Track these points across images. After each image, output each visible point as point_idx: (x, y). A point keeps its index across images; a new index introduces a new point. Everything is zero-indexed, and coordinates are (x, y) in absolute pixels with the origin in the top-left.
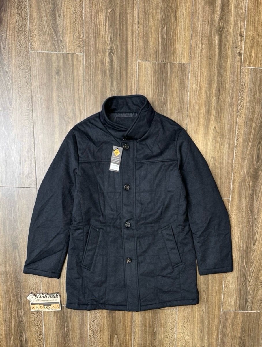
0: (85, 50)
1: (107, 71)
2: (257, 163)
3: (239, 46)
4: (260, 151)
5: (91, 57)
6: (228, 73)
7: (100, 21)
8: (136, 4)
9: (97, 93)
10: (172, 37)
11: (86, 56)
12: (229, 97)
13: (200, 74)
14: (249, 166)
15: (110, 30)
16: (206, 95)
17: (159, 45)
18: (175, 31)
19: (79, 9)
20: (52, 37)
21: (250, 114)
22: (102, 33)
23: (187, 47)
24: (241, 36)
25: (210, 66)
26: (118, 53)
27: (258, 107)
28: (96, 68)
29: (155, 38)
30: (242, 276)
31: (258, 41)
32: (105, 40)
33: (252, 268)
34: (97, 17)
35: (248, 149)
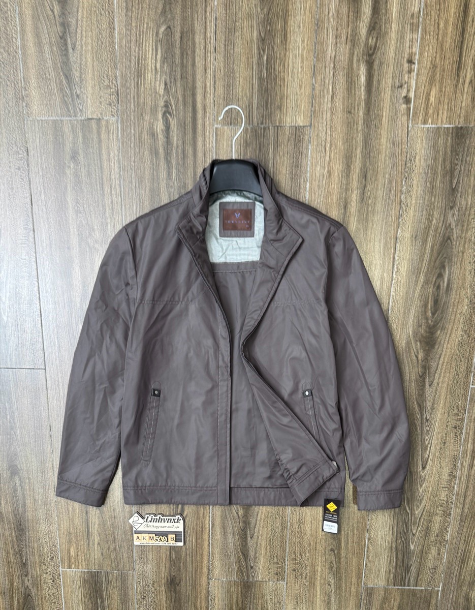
0: (120, 111)
1: (159, 149)
2: (433, 314)
3: (405, 83)
4: (439, 292)
5: (130, 124)
6: (384, 141)
7: (146, 50)
8: (211, 13)
9: (143, 192)
10: (277, 74)
11: (122, 122)
12: (384, 187)
13: (329, 145)
14: (419, 321)
15: (164, 68)
16: (341, 186)
17: (254, 91)
18: (283, 61)
19: (108, 32)
20: (61, 90)
21: (423, 220)
22: (150, 76)
23: (305, 92)
24: (410, 62)
25: (349, 129)
26: (179, 113)
27: (440, 205)
28: (140, 144)
29: (246, 78)
30: (401, 524)
31: (444, 71)
32: (155, 89)
33: (419, 510)
34: (139, 44)
35: (417, 289)
